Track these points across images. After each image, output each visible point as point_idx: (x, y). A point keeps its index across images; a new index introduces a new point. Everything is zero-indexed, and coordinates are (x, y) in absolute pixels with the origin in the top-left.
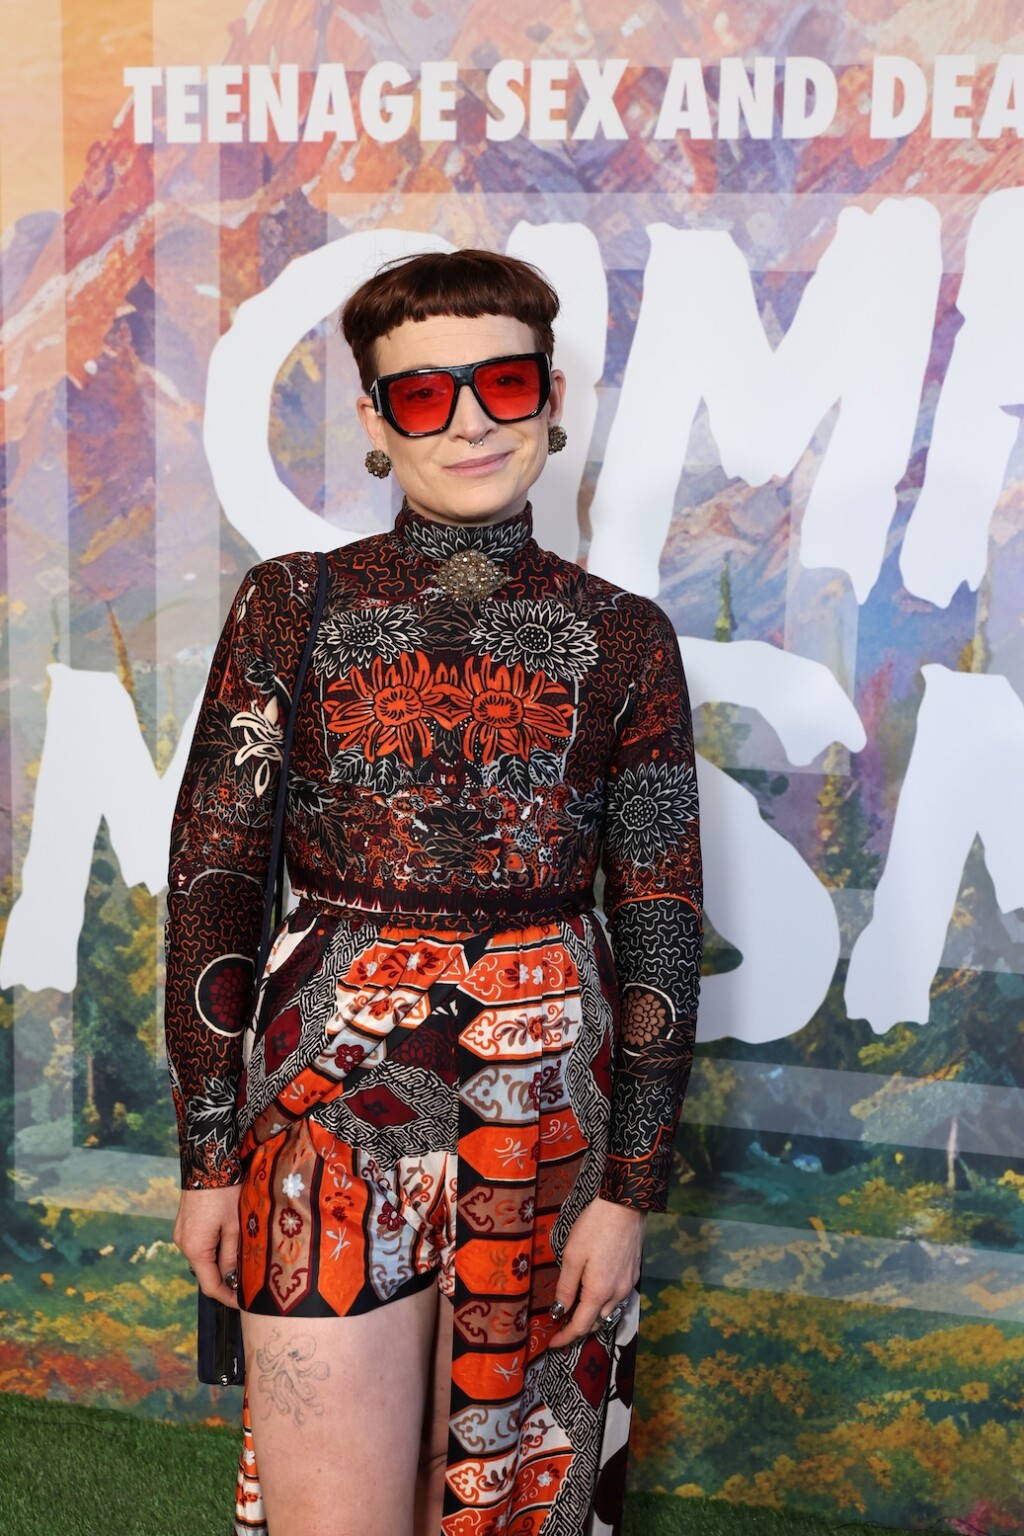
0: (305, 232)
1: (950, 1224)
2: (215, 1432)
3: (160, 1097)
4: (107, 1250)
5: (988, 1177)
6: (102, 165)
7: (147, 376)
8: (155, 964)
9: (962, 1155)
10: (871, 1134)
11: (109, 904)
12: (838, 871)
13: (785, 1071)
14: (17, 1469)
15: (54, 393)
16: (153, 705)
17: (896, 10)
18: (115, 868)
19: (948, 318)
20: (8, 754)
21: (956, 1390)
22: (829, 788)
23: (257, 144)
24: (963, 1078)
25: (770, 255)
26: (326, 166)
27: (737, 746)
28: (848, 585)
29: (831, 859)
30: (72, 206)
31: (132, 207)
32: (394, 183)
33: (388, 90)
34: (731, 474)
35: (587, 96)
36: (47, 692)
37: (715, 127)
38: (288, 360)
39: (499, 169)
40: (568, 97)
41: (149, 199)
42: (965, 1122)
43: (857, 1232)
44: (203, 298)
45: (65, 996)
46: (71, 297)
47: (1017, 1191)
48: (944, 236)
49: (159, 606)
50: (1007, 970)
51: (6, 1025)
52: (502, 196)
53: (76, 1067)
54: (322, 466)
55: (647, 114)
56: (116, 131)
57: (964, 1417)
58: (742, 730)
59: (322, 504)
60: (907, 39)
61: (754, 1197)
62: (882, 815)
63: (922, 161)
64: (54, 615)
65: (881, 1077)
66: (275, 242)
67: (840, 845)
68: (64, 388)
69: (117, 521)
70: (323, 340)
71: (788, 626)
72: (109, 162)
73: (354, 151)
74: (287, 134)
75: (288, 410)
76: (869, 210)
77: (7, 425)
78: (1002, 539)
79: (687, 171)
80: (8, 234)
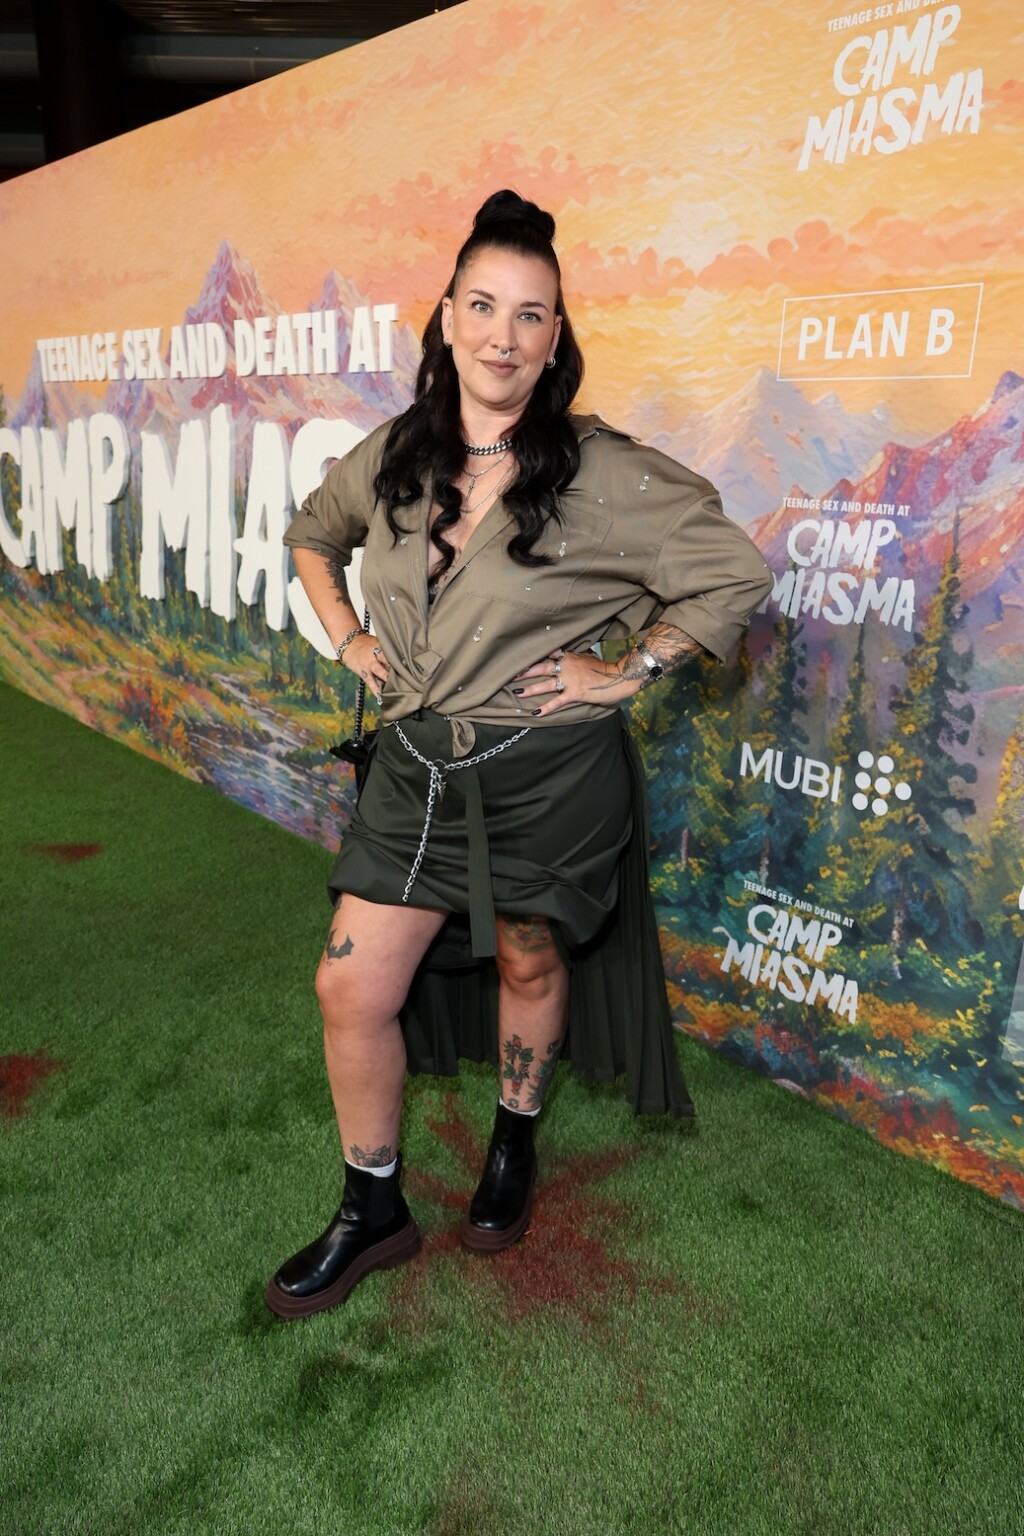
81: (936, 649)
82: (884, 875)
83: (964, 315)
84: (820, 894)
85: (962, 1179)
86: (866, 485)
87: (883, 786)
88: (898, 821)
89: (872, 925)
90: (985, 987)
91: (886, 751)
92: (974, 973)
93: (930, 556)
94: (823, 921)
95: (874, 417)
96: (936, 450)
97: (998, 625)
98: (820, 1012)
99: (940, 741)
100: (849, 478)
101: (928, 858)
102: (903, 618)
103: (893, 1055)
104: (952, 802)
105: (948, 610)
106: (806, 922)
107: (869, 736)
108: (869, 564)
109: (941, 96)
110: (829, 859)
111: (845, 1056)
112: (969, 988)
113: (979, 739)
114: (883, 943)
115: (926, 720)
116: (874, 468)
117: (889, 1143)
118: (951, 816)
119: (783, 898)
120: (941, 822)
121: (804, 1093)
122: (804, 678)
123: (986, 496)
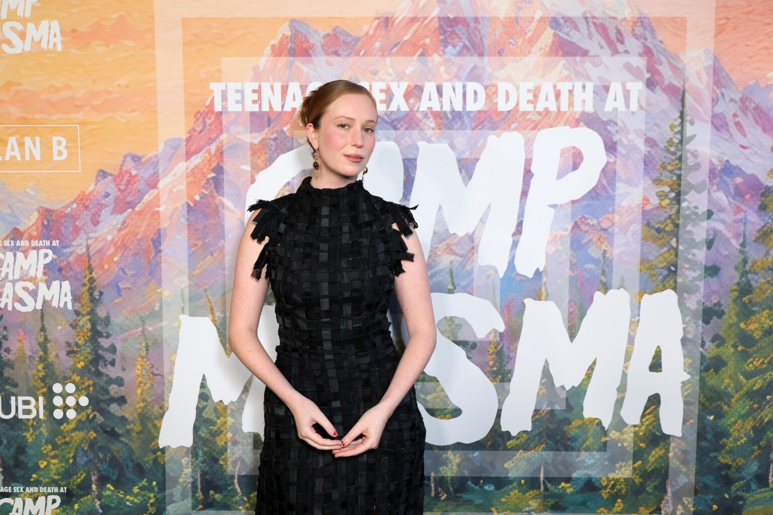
0: (285, 145)
1: (542, 505)
3: (229, 486)
5: (555, 485)
6: (201, 120)
7: (221, 200)
8: (227, 432)
9: (547, 479)
10: (512, 474)
11: (207, 410)
12: (496, 377)
13: (479, 453)
15: (181, 208)
17: (505, 66)
18: (209, 395)
19: (528, 174)
20: (163, 352)
22: (492, 346)
23: (265, 112)
24: (545, 450)
25: (463, 152)
26: (292, 120)
27: (458, 332)
28: (496, 271)
29: (493, 372)
30: (188, 135)
31: (213, 136)
34: (452, 232)
35: (394, 96)
36: (179, 327)
37: (442, 107)
38: (279, 193)
40: (386, 95)
41: (221, 132)
42: (546, 466)
43: (509, 511)
44: (243, 170)
45: (188, 448)
46: (188, 171)
47: (566, 490)
48: (525, 146)
50: (559, 408)
51: (162, 463)
53: (193, 477)
55: (416, 102)
56: (207, 107)
58: (459, 326)
60: (509, 76)
61: (469, 502)
62: (511, 355)
63: (516, 119)
64: (182, 295)
65: (515, 452)
66: (273, 149)
67: (497, 367)
68: (185, 206)
70: (293, 185)
71: (474, 287)
72: (204, 118)
74: (277, 108)
76: (498, 136)
77: (161, 221)
78: (550, 252)
79: (431, 122)
80: (161, 147)
81: (89, 317)
82: (80, 454)
83: (71, 140)
84: (42, 479)
86: (30, 231)
87: (71, 401)
88: (84, 419)
89: (79, 486)
90: (150, 498)
91: (69, 380)
92: (143, 493)
93: (75, 266)
94: (46, 495)
95: (28, 193)
96: (69, 210)
97: (120, 299)
99: (100, 368)
100: (18, 227)
101: (105, 435)
102: (66, 303)
104: (113, 400)
105: (91, 295)
106: (35, 500)
107: (57, 374)
108: (40, 275)
109: (37, 30)
110: (44, 454)
112: (141, 502)
113: (121, 362)
114: (88, 495)
115: (90, 358)
116: (33, 220)
118: (114, 408)
119: (16, 490)
120: (109, 412)
122: (8, 348)
123: (100, 233)
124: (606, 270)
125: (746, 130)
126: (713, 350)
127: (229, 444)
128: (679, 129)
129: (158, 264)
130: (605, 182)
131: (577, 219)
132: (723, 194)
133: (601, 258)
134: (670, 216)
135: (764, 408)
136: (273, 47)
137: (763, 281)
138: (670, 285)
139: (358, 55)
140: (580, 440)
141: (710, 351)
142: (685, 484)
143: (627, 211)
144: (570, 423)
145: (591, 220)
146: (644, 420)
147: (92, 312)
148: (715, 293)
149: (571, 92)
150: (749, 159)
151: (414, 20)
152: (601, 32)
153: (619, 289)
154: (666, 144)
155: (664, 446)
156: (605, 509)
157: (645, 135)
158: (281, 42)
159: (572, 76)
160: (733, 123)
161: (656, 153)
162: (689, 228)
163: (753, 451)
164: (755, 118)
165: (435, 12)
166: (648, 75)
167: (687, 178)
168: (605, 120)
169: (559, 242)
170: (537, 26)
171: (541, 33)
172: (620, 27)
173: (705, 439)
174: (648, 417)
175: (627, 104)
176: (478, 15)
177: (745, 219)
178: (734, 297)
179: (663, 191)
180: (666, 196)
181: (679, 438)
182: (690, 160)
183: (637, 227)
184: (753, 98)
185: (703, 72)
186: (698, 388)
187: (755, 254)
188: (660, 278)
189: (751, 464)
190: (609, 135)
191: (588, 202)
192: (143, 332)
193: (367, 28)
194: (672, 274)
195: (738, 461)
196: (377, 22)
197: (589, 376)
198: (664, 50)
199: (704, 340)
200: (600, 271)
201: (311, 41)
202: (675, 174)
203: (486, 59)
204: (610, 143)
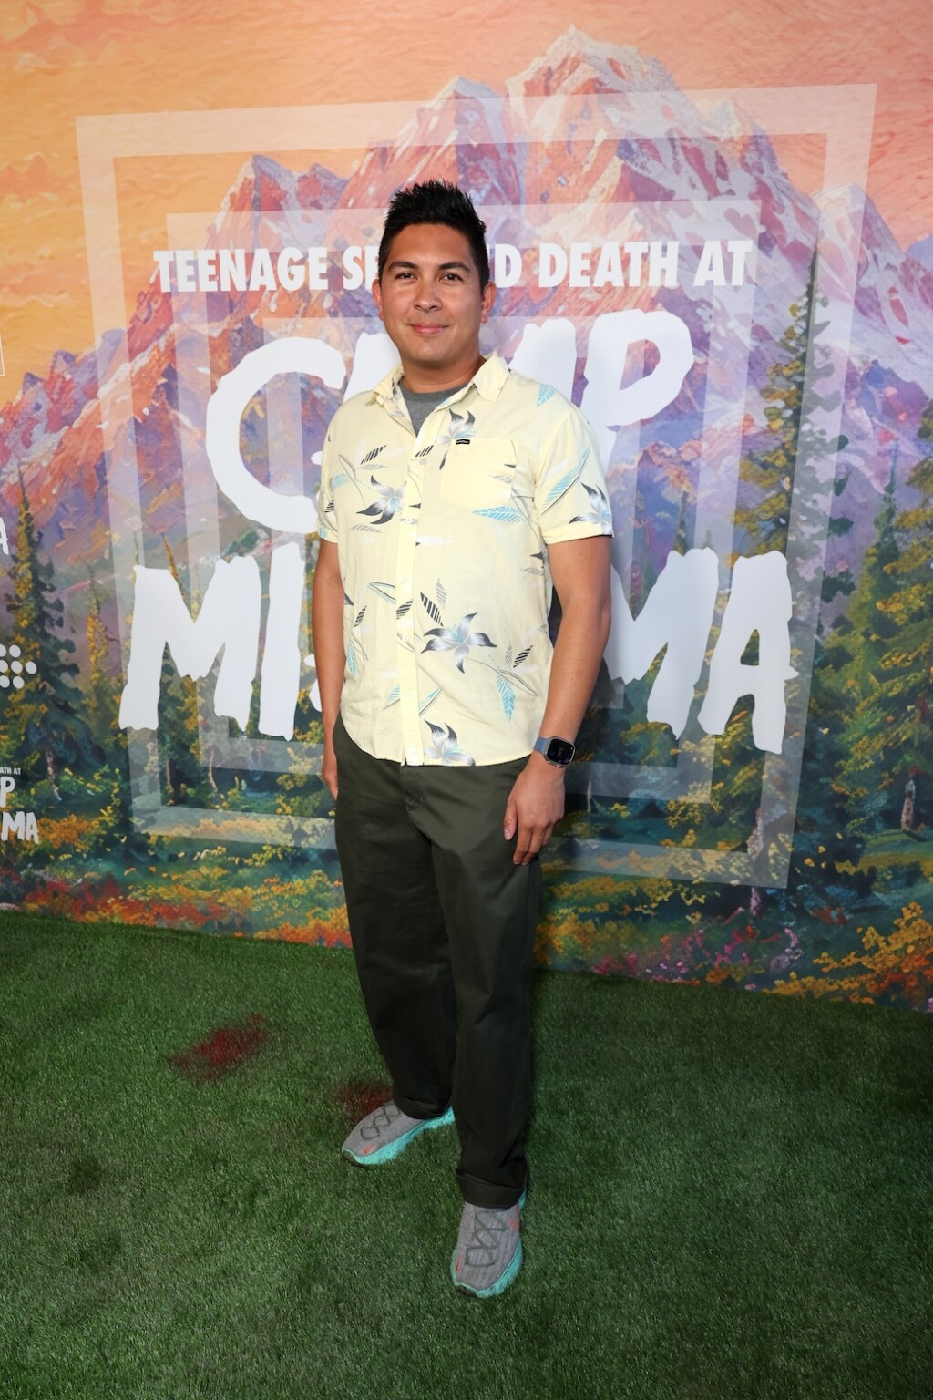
0: (253, 339)
1: (591, 829)
2: (239, 939)
3: (203, 780)
4: (181, 855)
5: (607, 806)
6: (145, 304)
7: (175, 416)
8: (197, 715)
9: (594, 797)
11: (172, 686)
14: (140, 961)
15: (128, 425)
16: (188, 586)
17: (551, 218)
18: (174, 668)
19: (580, 382)
20: (117, 611)
21: (593, 907)
23: (225, 292)
24: (593, 760)
26: (261, 304)
30: (130, 326)
31: (162, 326)
32: (297, 312)
33: (291, 263)
36: (134, 580)
38: (247, 407)
39: (351, 304)
41: (171, 322)
42: (595, 781)
44: (201, 374)
45: (153, 732)
46: (133, 375)
47: (620, 813)
48: (577, 338)
49: (189, 534)
50: (614, 707)
51: (124, 747)
52: (352, 320)
53: (160, 766)
54: (268, 462)
56: (152, 285)
57: (597, 919)
59: (268, 481)
60: (557, 234)
63: (565, 299)
64: (135, 540)
66: (238, 344)
68: (133, 422)
69: (164, 491)
70: (265, 396)
72: (149, 302)
73: (276, 295)
74: (241, 287)
75: (249, 433)
76: (539, 325)
77: (105, 442)
80: (98, 342)
81: (28, 565)
82: (32, 730)
85: (131, 923)
88: (33, 689)
89: (34, 768)
90: (113, 788)
91: (13, 642)
92: (105, 781)
93: (9, 500)
97: (63, 543)
98: (14, 843)
99: (46, 628)
101: (58, 710)
102: (1, 545)
103: (69, 856)
104: (64, 668)
105: (29, 536)
111: (39, 869)
112: (104, 791)
113: (70, 621)
114: (43, 779)
115: (34, 615)
117: (82, 919)
118: (65, 677)
120: (60, 683)
121: (17, 908)
123: (33, 457)
124: (686, 520)
125: (908, 314)
126: (834, 638)
127: (200, 729)
128: (804, 312)
129: (105, 498)
130: (689, 393)
131: (647, 447)
132: (864, 412)
133: (680, 504)
134: (783, 444)
135: (903, 722)
136: (233, 196)
137: (915, 542)
138: (777, 545)
139: (345, 206)
140: (641, 751)
141: (829, 639)
142: (782, 817)
143: (720, 436)
144: (629, 728)
145: (668, 448)
146: (730, 729)
147: (32, 559)
148: (842, 557)
149: (645, 257)
150: (908, 359)
151: (422, 150)
152: (693, 161)
153: (703, 548)
154: (783, 336)
155: (756, 765)
156: (673, 840)
157: (753, 322)
158: (242, 190)
159: (648, 232)
160: (888, 302)
161: (767, 350)
162: (810, 462)
163: (882, 779)
164: (923, 295)
165: (452, 138)
166: (761, 229)
167: (812, 388)
168: (694, 299)
169: (622, 480)
170: (598, 154)
171: (605, 165)
172: (722, 153)
173: (815, 759)
174: (735, 725)
175: (728, 275)
176: (514, 141)
177: (896, 450)
178: (870, 565)
179: (775, 408)
180: (779, 414)
181: (777, 756)
182: (818, 361)
183: (733, 462)
184: (923, 263)
185: (847, 222)
186: (808, 690)
187: (907, 503)
188: (764, 534)
189: (877, 796)
190: (699, 323)
191: (665, 422)
192: (92, 585)
193: (358, 165)
194: (780, 530)
195: (858, 791)
196: (371, 155)
197: (656, 667)
198: (789, 188)
199: (822, 623)
200: (678, 522)
201: (282, 188)
202: (794, 382)
203: (523, 208)
204: (699, 336)
